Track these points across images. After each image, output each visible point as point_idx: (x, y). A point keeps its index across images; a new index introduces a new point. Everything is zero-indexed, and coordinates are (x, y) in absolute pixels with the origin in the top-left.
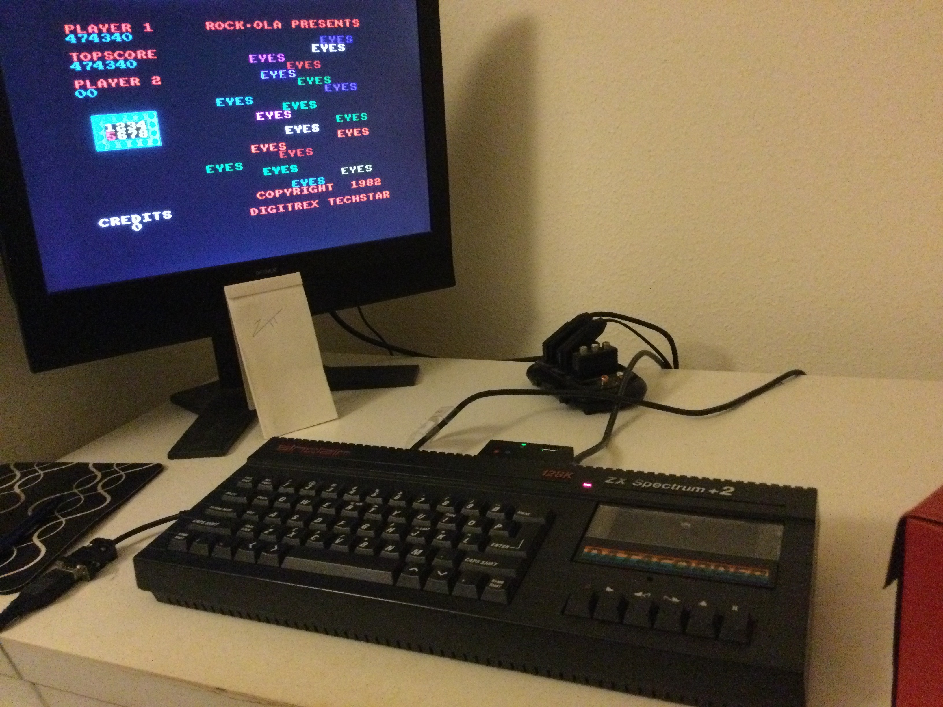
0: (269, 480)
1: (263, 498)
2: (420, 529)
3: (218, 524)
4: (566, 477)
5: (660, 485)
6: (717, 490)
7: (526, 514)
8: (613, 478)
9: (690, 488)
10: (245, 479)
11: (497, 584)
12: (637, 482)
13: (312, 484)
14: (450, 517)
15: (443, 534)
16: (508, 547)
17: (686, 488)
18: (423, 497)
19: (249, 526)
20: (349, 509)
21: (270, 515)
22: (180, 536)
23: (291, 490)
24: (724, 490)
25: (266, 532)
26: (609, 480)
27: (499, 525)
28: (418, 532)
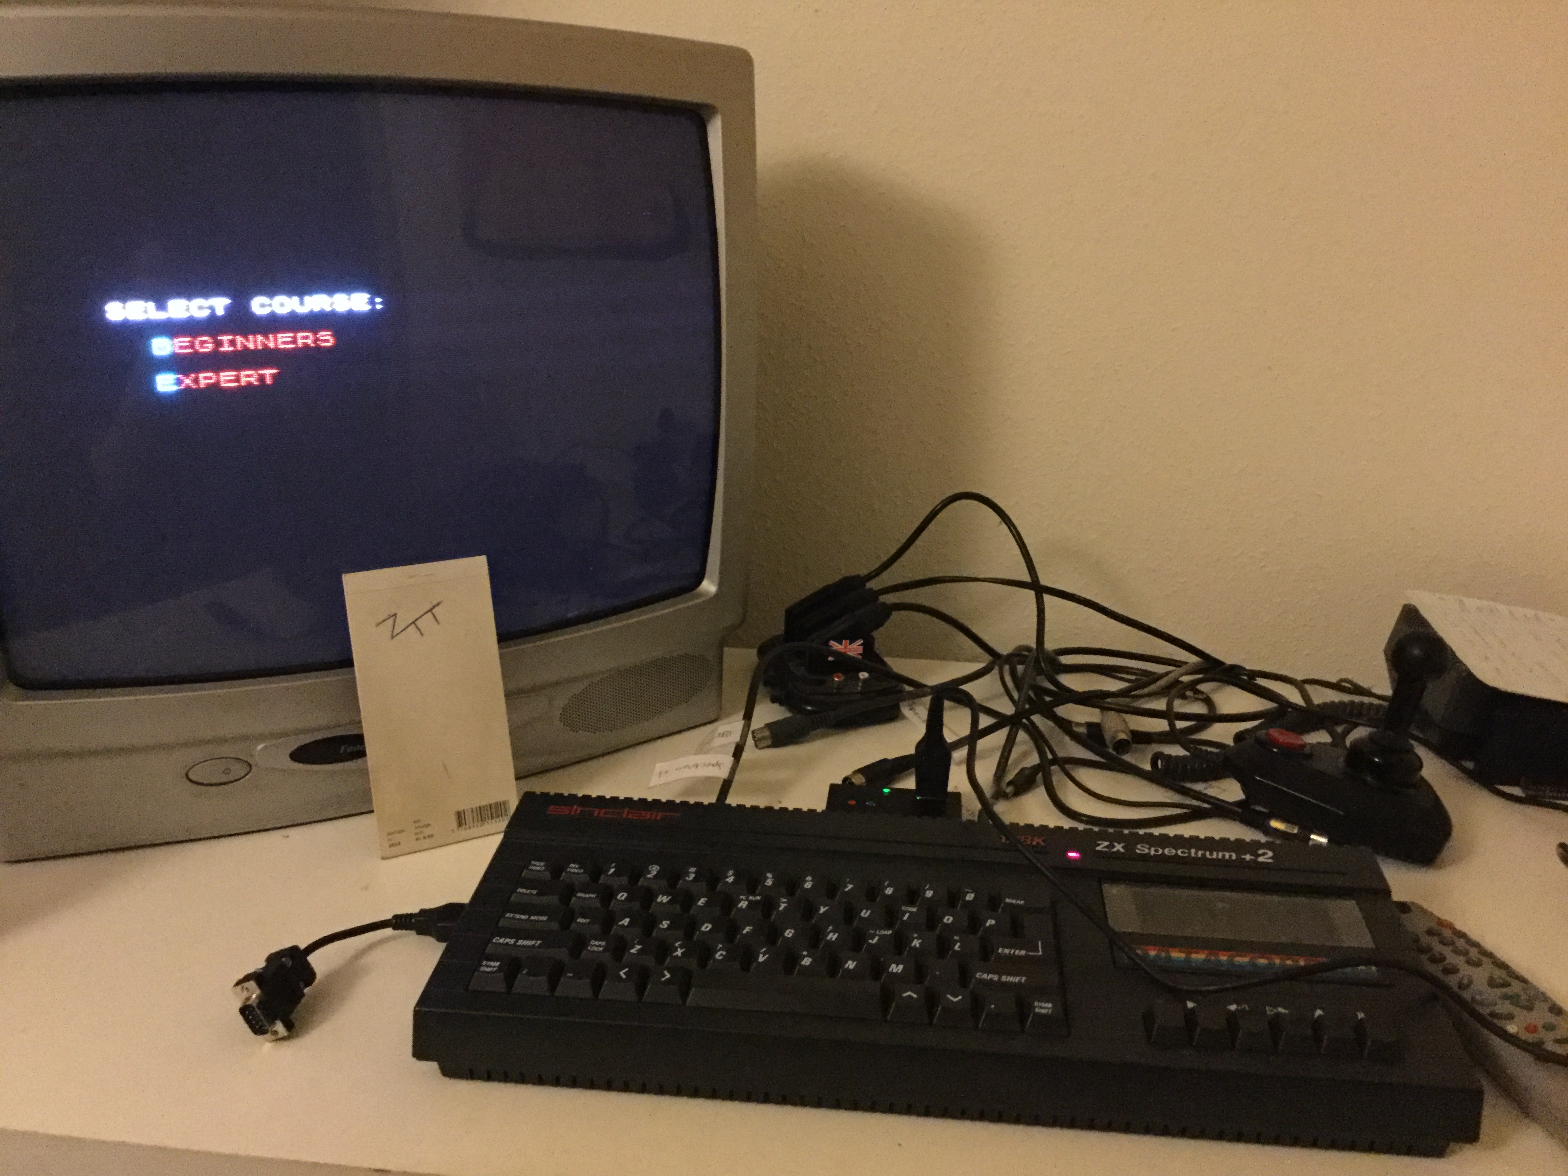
0: (577, 866)
1: (587, 896)
2: (877, 932)
3: (539, 942)
4: (1038, 843)
5: (1174, 851)
6: (1251, 855)
7: (1019, 902)
8: (1106, 844)
9: (1215, 854)
10: (535, 865)
11: (1044, 1008)
12: (1142, 849)
13: (656, 868)
14: (909, 912)
15: (916, 938)
16: (1023, 952)
17: (1211, 854)
18: (850, 883)
19: (597, 943)
20: (744, 907)
21: (620, 923)
22: (488, 966)
23: (624, 880)
24: (1260, 855)
25: (633, 951)
26: (1102, 846)
27: (989, 921)
28: (876, 939)
